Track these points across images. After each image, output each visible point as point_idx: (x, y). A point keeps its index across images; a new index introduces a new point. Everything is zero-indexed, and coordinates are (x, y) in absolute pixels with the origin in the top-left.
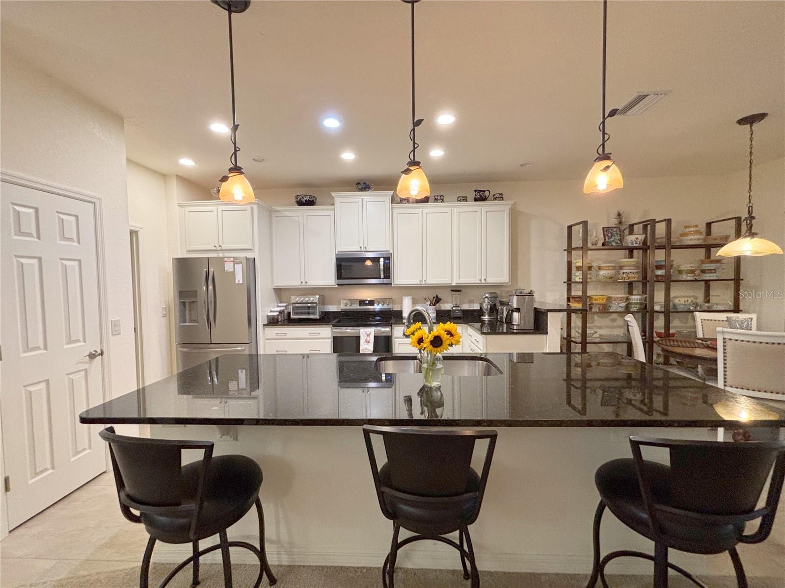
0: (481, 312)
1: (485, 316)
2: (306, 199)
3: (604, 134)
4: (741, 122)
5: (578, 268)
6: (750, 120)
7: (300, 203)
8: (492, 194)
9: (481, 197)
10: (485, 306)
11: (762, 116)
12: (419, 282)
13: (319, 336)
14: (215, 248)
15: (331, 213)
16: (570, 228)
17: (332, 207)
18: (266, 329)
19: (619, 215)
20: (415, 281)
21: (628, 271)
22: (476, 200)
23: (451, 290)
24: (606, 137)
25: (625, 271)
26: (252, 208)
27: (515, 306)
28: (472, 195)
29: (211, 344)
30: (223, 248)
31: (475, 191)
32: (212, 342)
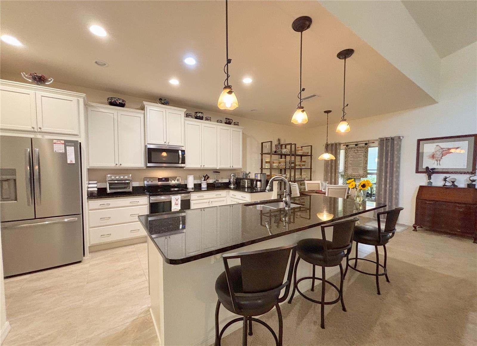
0: (229, 183)
1: (231, 185)
2: (120, 102)
3: (344, 112)
4: (325, 112)
5: (266, 162)
6: (327, 112)
7: (111, 104)
8: (233, 122)
9: (228, 122)
10: (232, 180)
11: (330, 111)
12: (200, 167)
13: (139, 204)
14: (33, 129)
15: (142, 116)
16: (262, 143)
17: (143, 112)
18: (89, 201)
19: (279, 140)
20: (198, 166)
21: (283, 164)
22: (226, 123)
23: (214, 172)
24: (345, 114)
25: (282, 164)
26: (78, 100)
27: (259, 179)
28: (224, 120)
29: (35, 219)
30: (43, 130)
31: (226, 119)
32: (36, 218)
